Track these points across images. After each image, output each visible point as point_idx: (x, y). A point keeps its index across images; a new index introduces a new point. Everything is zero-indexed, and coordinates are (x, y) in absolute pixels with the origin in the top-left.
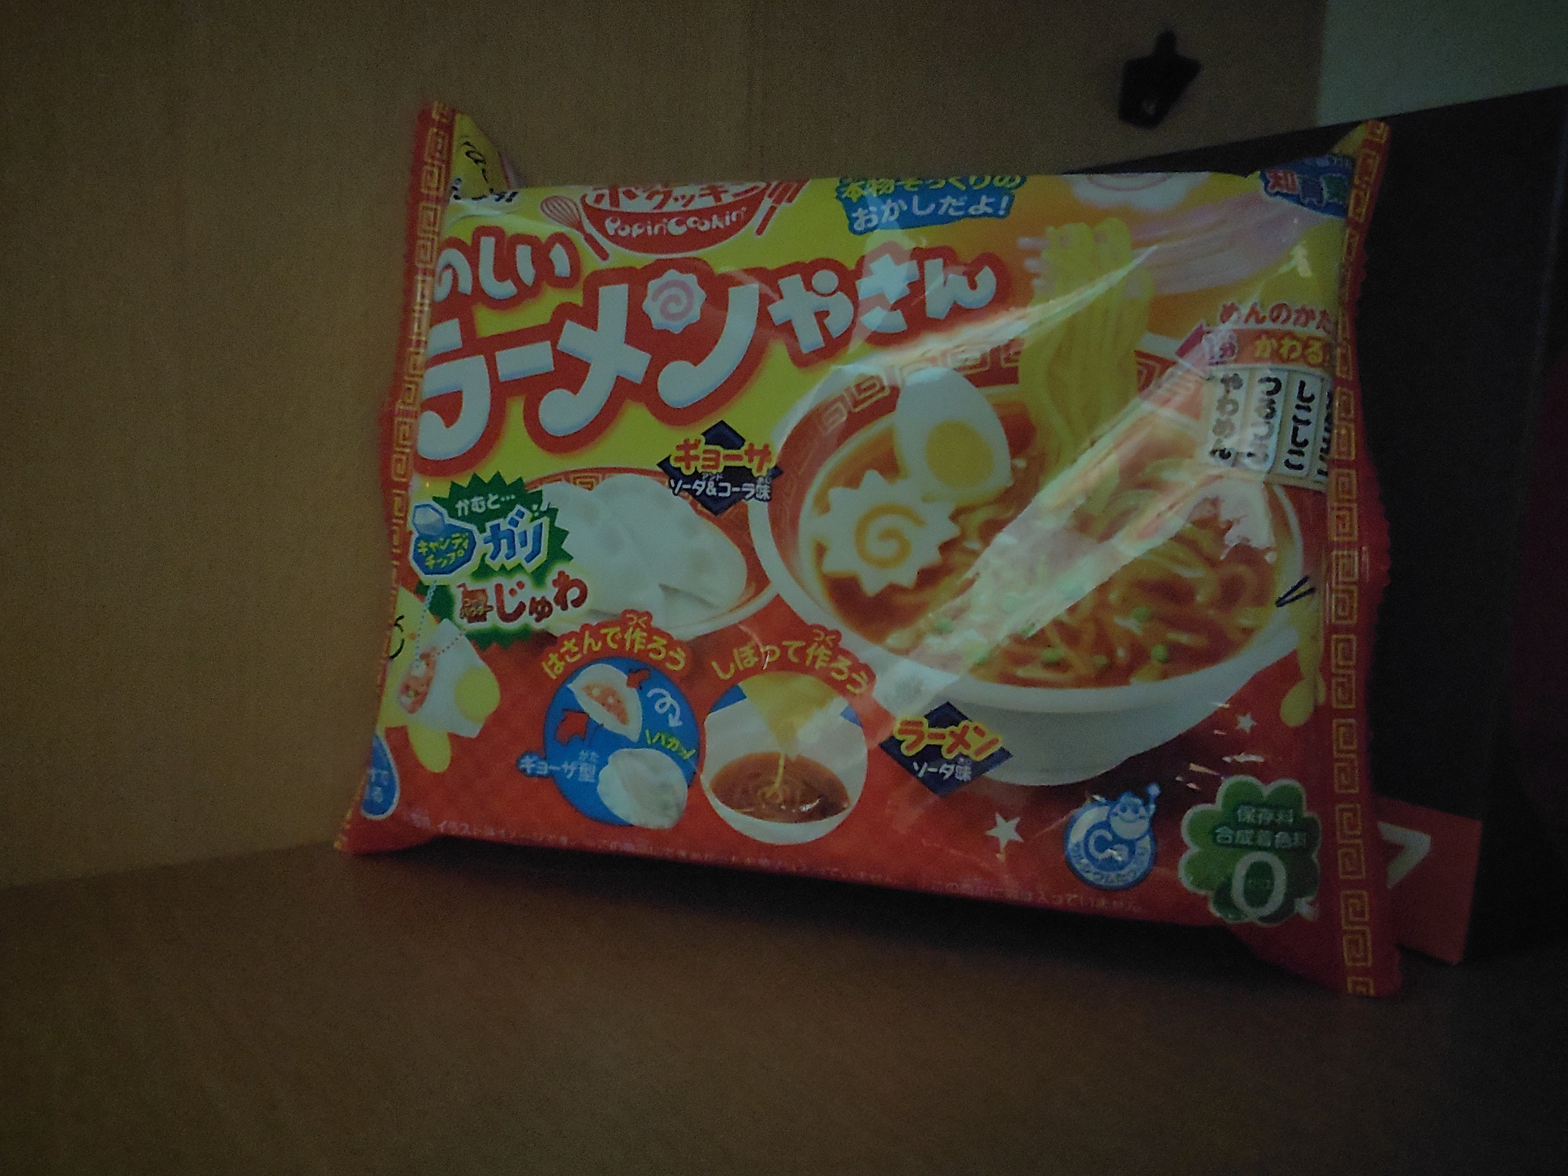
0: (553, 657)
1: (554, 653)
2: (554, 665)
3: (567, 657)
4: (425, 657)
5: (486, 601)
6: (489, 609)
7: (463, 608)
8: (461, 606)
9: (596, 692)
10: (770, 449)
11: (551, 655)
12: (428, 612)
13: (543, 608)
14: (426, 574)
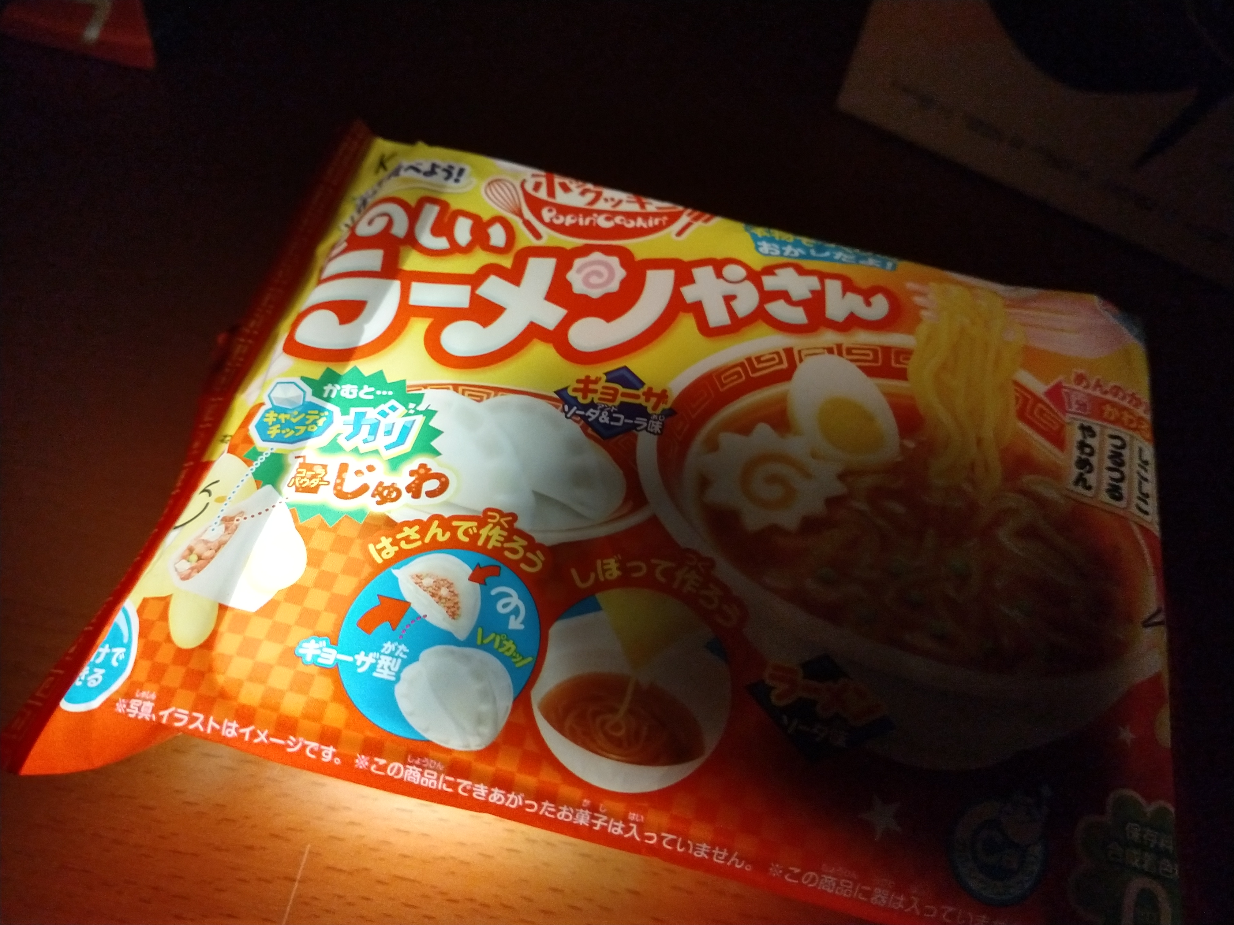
0: (386, 542)
1: (387, 538)
2: (384, 548)
3: (403, 544)
4: (227, 520)
5: (324, 476)
6: (326, 483)
7: (295, 477)
8: (293, 476)
9: (427, 582)
10: (668, 393)
11: (383, 539)
12: (251, 475)
13: (389, 493)
14: (263, 441)
